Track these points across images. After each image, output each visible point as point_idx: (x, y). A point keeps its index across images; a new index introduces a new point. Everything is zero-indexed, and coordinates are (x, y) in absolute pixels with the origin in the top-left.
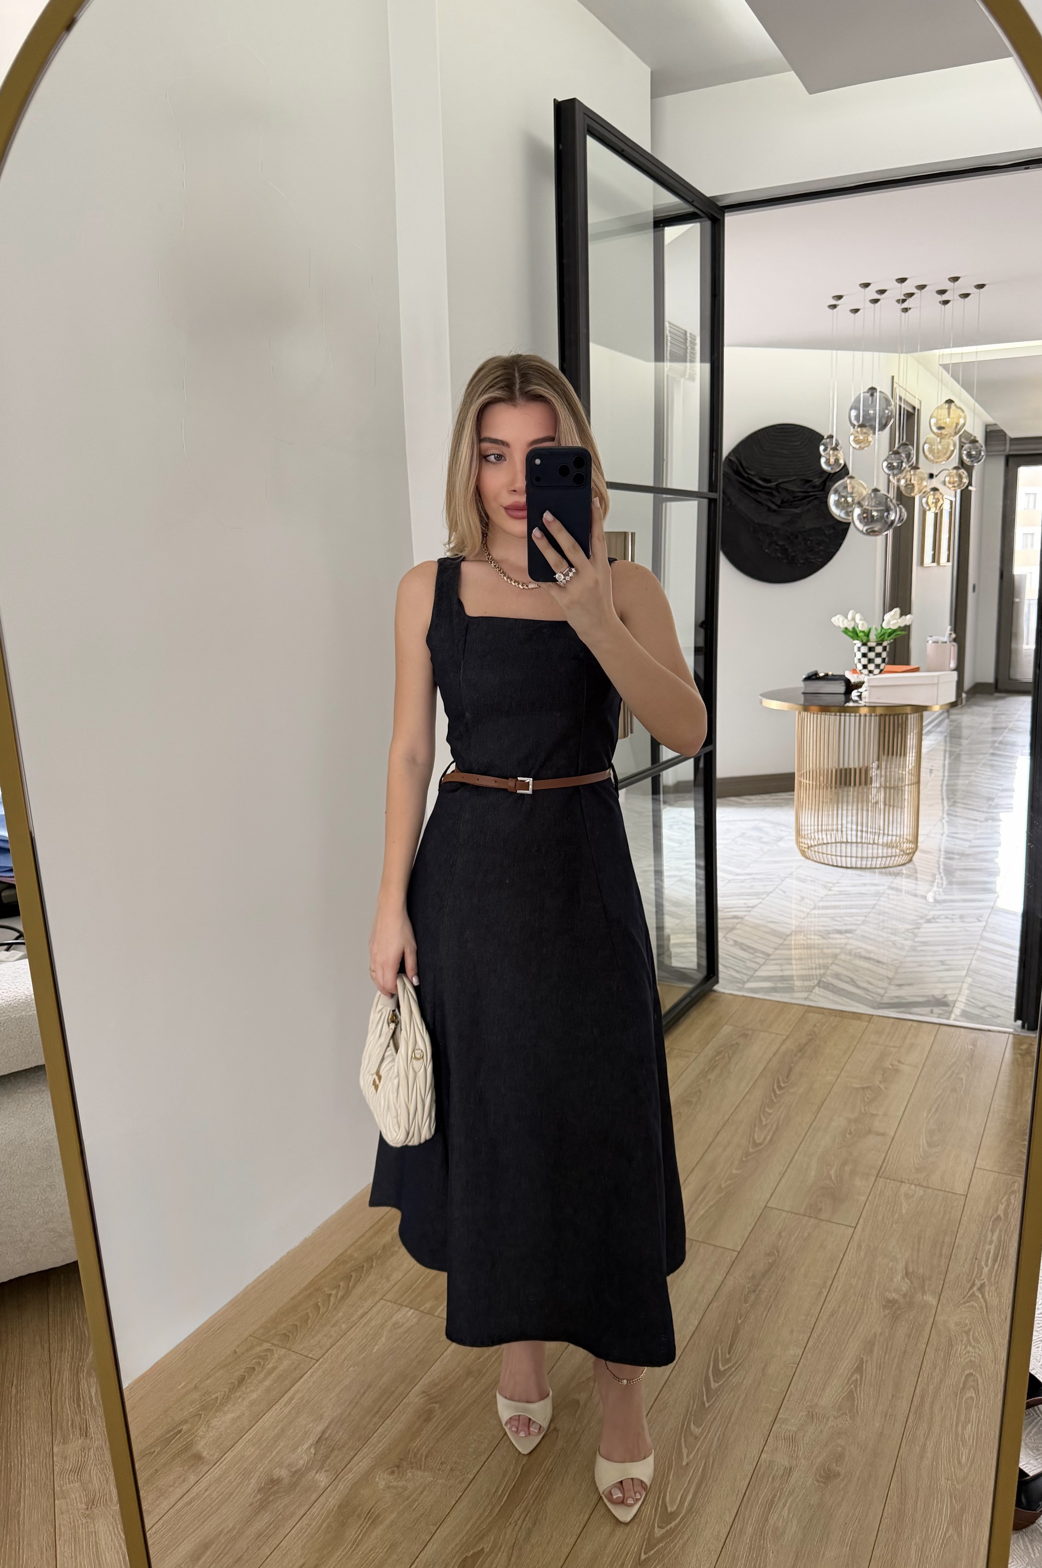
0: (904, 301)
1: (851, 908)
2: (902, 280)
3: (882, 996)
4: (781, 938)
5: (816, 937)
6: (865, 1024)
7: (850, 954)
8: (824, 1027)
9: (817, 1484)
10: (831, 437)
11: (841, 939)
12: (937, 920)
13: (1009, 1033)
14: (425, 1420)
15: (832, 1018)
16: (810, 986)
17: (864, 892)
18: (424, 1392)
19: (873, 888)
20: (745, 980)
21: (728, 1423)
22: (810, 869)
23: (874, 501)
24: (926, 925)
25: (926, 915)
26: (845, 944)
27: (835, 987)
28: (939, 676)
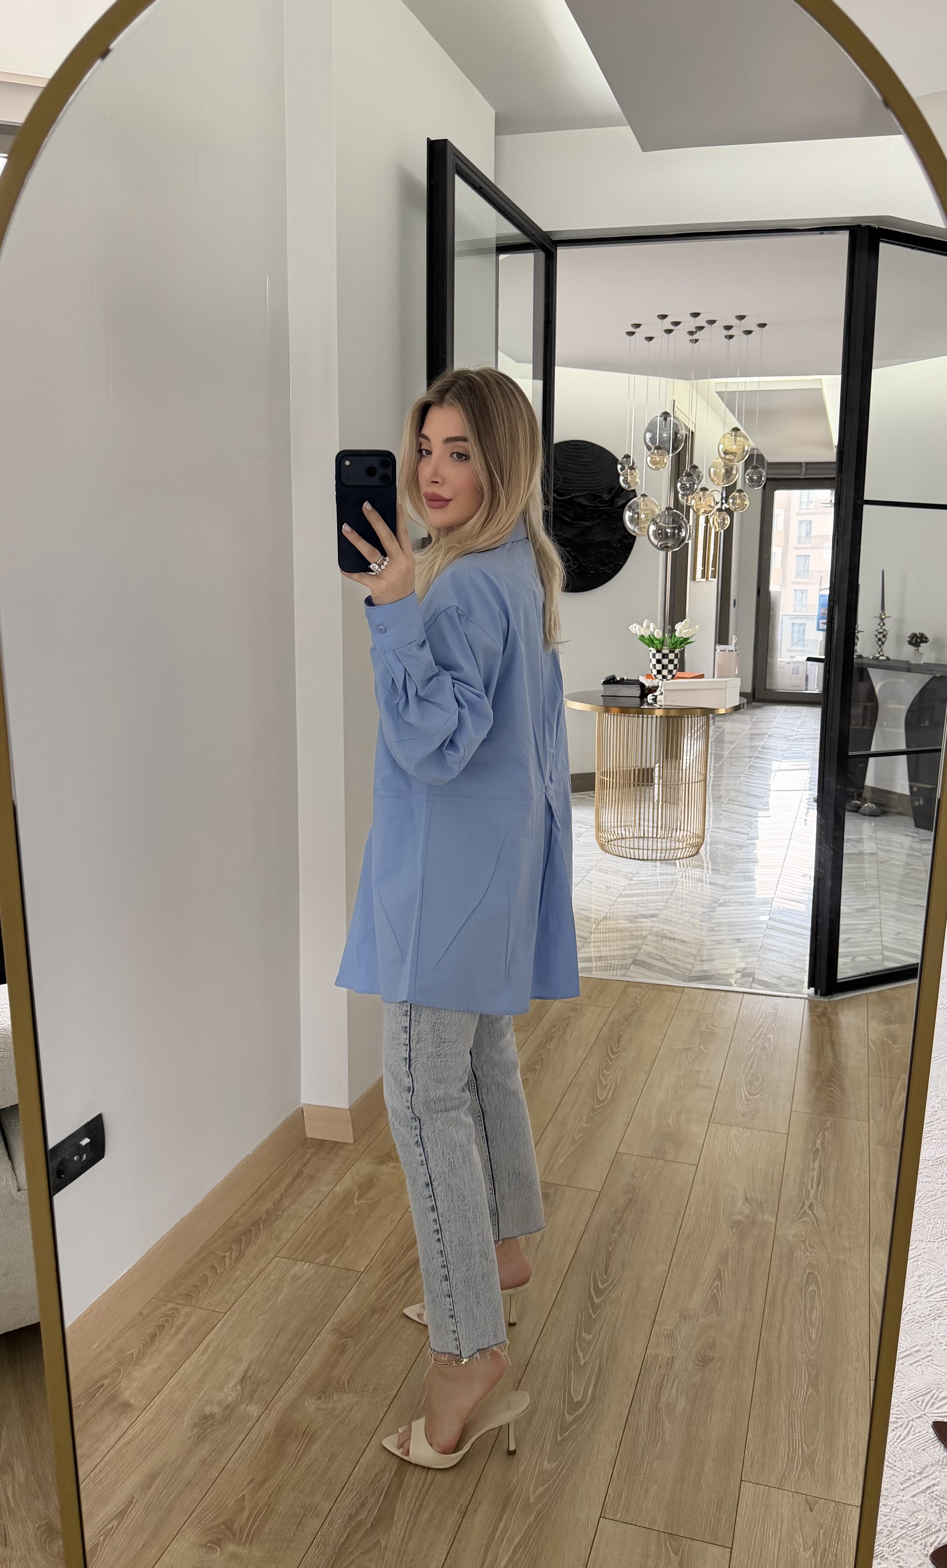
0: (695, 333)
1: (652, 895)
2: (696, 315)
3: (691, 970)
5: (625, 922)
6: (679, 995)
7: (657, 935)
8: (646, 999)
11: (647, 922)
12: (730, 904)
13: (805, 999)
14: (341, 1352)
15: (650, 991)
16: (627, 964)
17: (661, 881)
18: (334, 1330)
19: (669, 877)
22: (609, 861)
23: (668, 519)
24: (718, 909)
25: (719, 900)
26: (653, 927)
27: (649, 964)
28: (726, 681)
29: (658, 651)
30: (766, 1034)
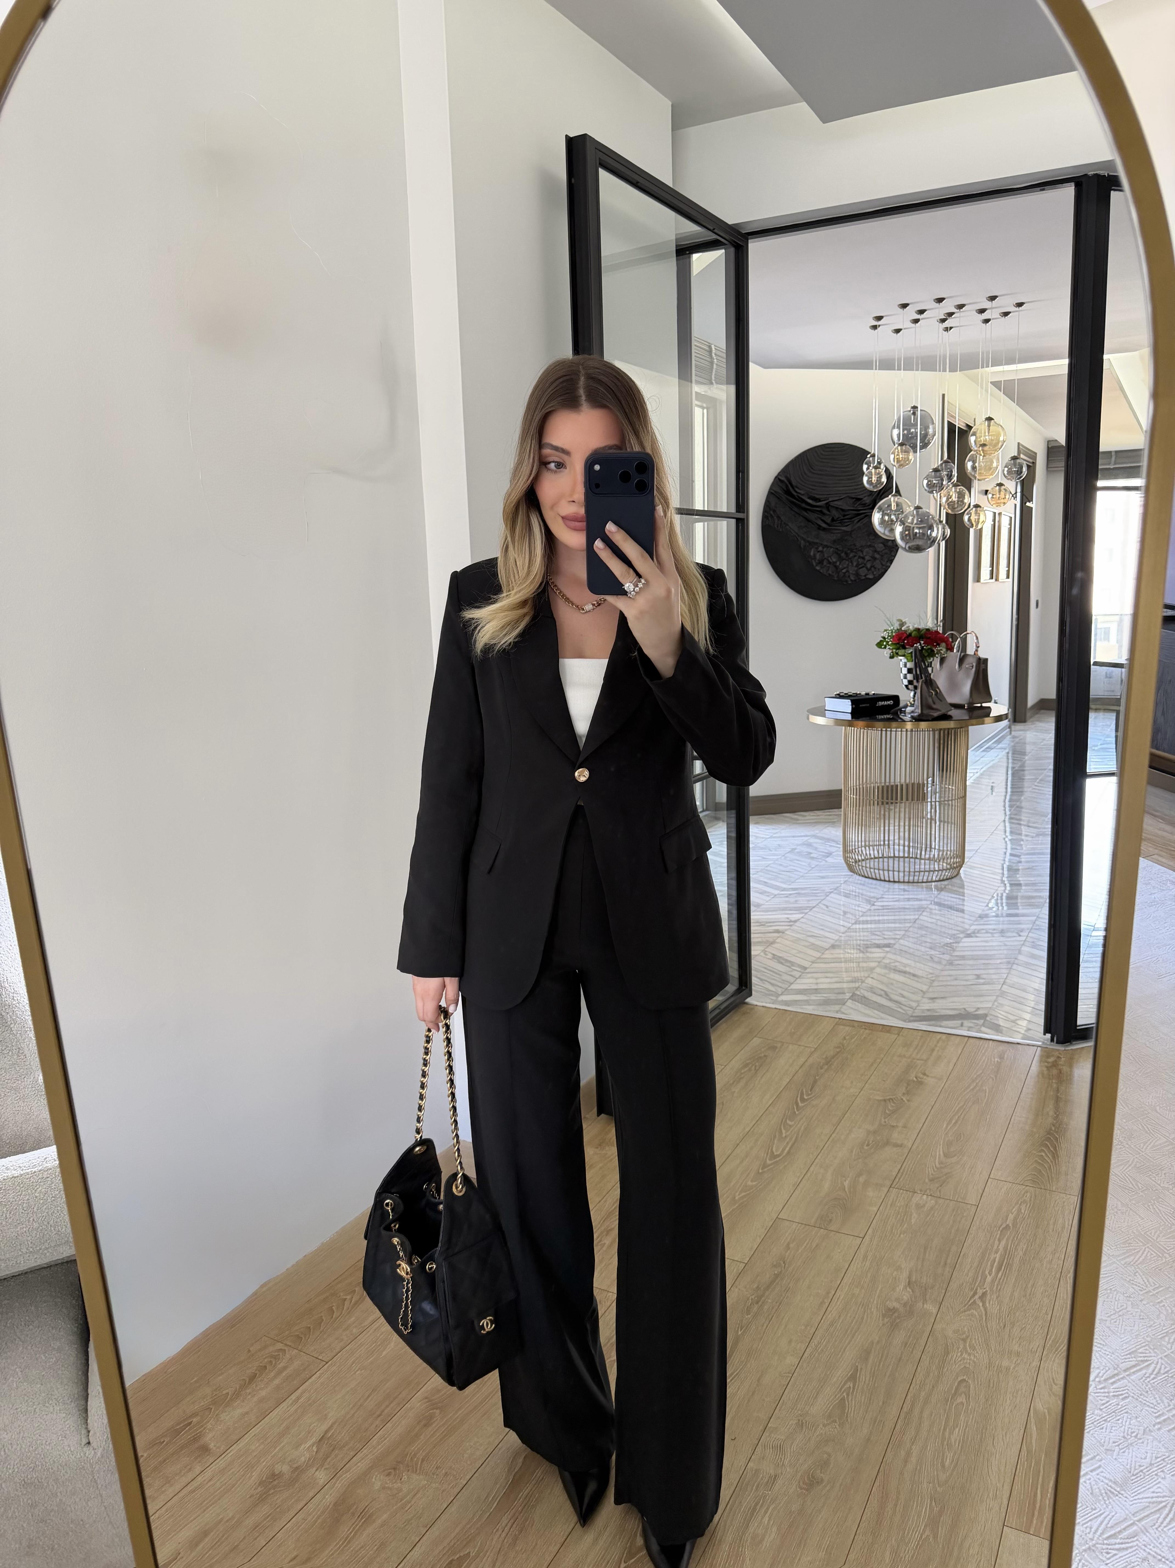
0: (943, 321)
1: (893, 923)
3: (915, 1009)
4: (819, 951)
5: (855, 951)
6: (894, 1037)
7: (886, 968)
9: (800, 1491)
10: (874, 456)
11: (879, 952)
12: (978, 935)
13: (1038, 1046)
14: (425, 1425)
15: (862, 1031)
16: (843, 999)
17: (907, 907)
19: (917, 903)
20: (780, 993)
22: (857, 883)
23: (916, 518)
24: (966, 939)
25: (967, 930)
26: (884, 958)
27: (869, 1000)
30: (982, 1086)
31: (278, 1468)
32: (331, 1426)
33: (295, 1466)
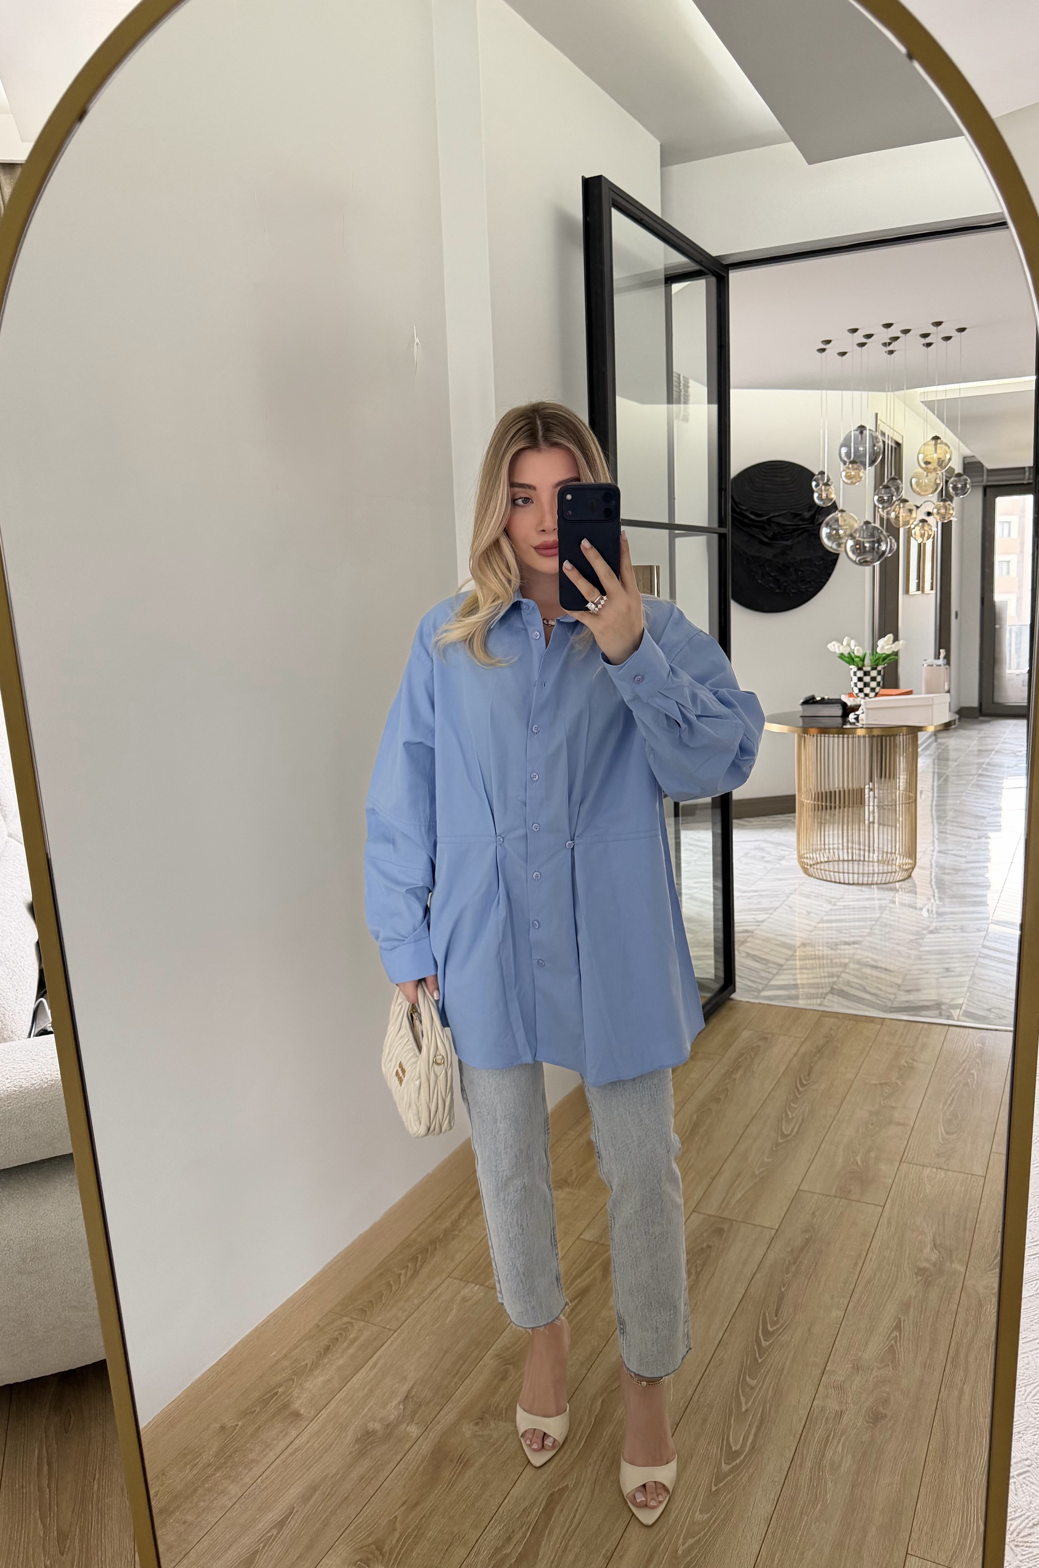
0: (890, 344)
1: (856, 921)
2: (888, 326)
3: (892, 1001)
4: (790, 949)
5: (824, 948)
6: (878, 1026)
7: (858, 963)
8: (840, 1030)
9: (867, 1425)
10: (822, 473)
11: (849, 949)
12: (940, 931)
14: (501, 1379)
15: (846, 1021)
16: (823, 993)
17: (867, 906)
18: (496, 1356)
19: (874, 902)
20: (761, 989)
21: (781, 1375)
22: (813, 886)
23: (865, 533)
24: (928, 936)
25: (929, 927)
26: (854, 954)
27: (847, 993)
28: (932, 698)
29: (860, 669)
30: (969, 1069)
31: (371, 1426)
32: (412, 1387)
33: (387, 1422)
